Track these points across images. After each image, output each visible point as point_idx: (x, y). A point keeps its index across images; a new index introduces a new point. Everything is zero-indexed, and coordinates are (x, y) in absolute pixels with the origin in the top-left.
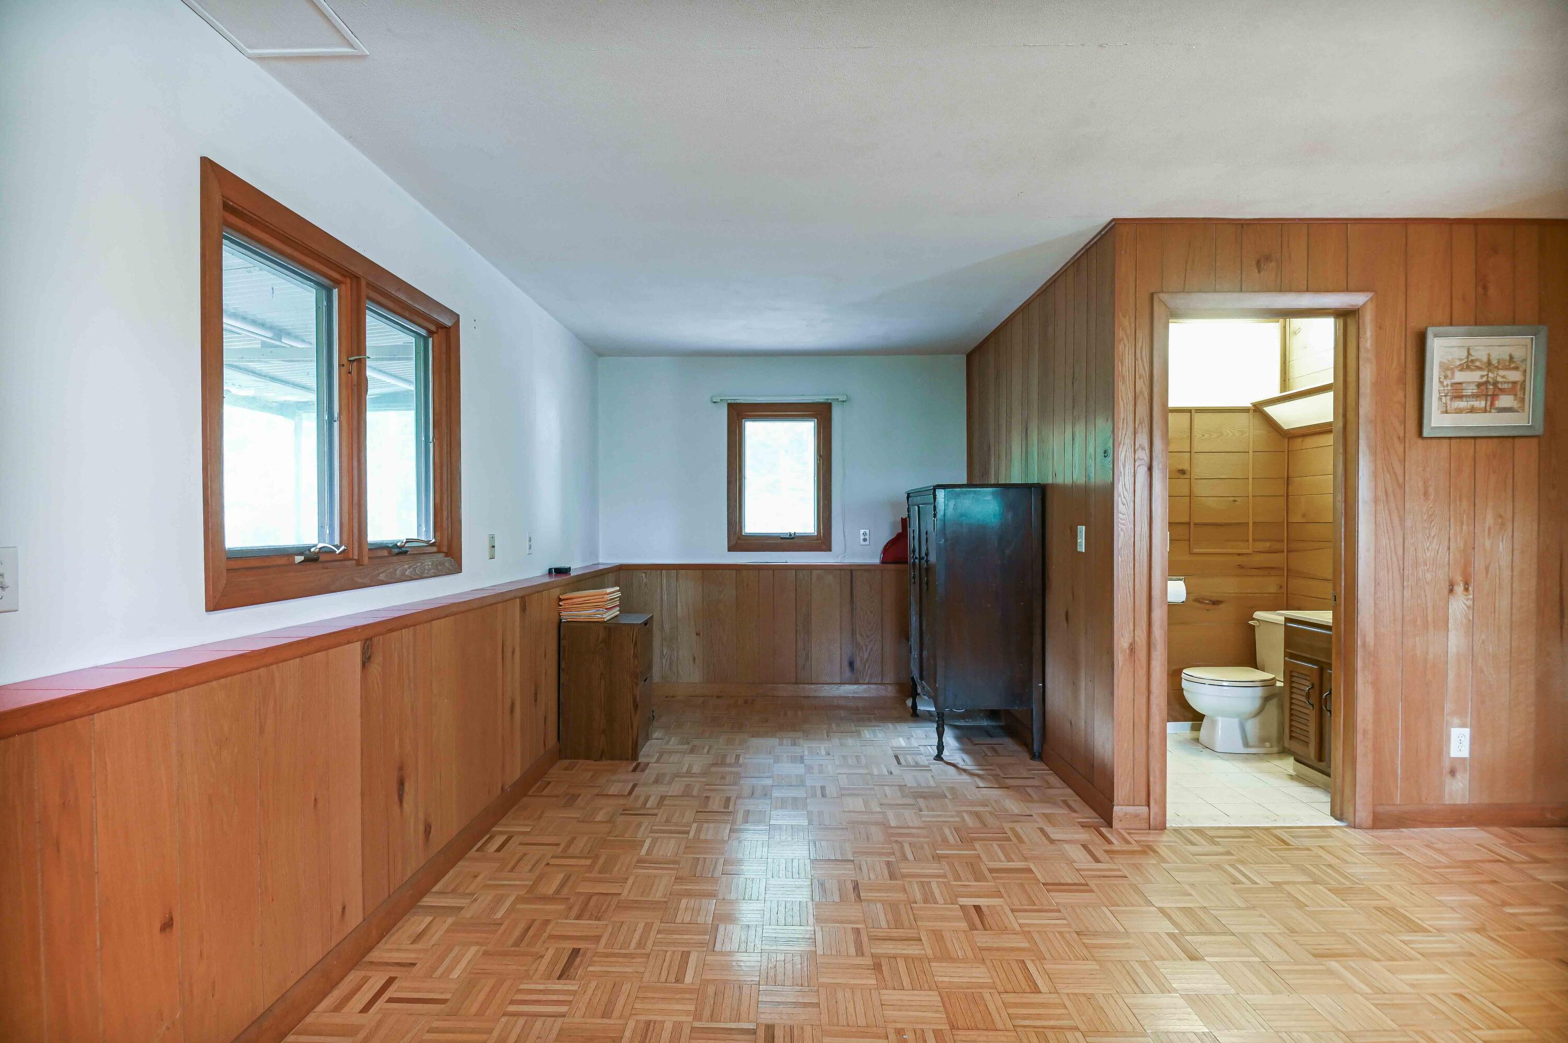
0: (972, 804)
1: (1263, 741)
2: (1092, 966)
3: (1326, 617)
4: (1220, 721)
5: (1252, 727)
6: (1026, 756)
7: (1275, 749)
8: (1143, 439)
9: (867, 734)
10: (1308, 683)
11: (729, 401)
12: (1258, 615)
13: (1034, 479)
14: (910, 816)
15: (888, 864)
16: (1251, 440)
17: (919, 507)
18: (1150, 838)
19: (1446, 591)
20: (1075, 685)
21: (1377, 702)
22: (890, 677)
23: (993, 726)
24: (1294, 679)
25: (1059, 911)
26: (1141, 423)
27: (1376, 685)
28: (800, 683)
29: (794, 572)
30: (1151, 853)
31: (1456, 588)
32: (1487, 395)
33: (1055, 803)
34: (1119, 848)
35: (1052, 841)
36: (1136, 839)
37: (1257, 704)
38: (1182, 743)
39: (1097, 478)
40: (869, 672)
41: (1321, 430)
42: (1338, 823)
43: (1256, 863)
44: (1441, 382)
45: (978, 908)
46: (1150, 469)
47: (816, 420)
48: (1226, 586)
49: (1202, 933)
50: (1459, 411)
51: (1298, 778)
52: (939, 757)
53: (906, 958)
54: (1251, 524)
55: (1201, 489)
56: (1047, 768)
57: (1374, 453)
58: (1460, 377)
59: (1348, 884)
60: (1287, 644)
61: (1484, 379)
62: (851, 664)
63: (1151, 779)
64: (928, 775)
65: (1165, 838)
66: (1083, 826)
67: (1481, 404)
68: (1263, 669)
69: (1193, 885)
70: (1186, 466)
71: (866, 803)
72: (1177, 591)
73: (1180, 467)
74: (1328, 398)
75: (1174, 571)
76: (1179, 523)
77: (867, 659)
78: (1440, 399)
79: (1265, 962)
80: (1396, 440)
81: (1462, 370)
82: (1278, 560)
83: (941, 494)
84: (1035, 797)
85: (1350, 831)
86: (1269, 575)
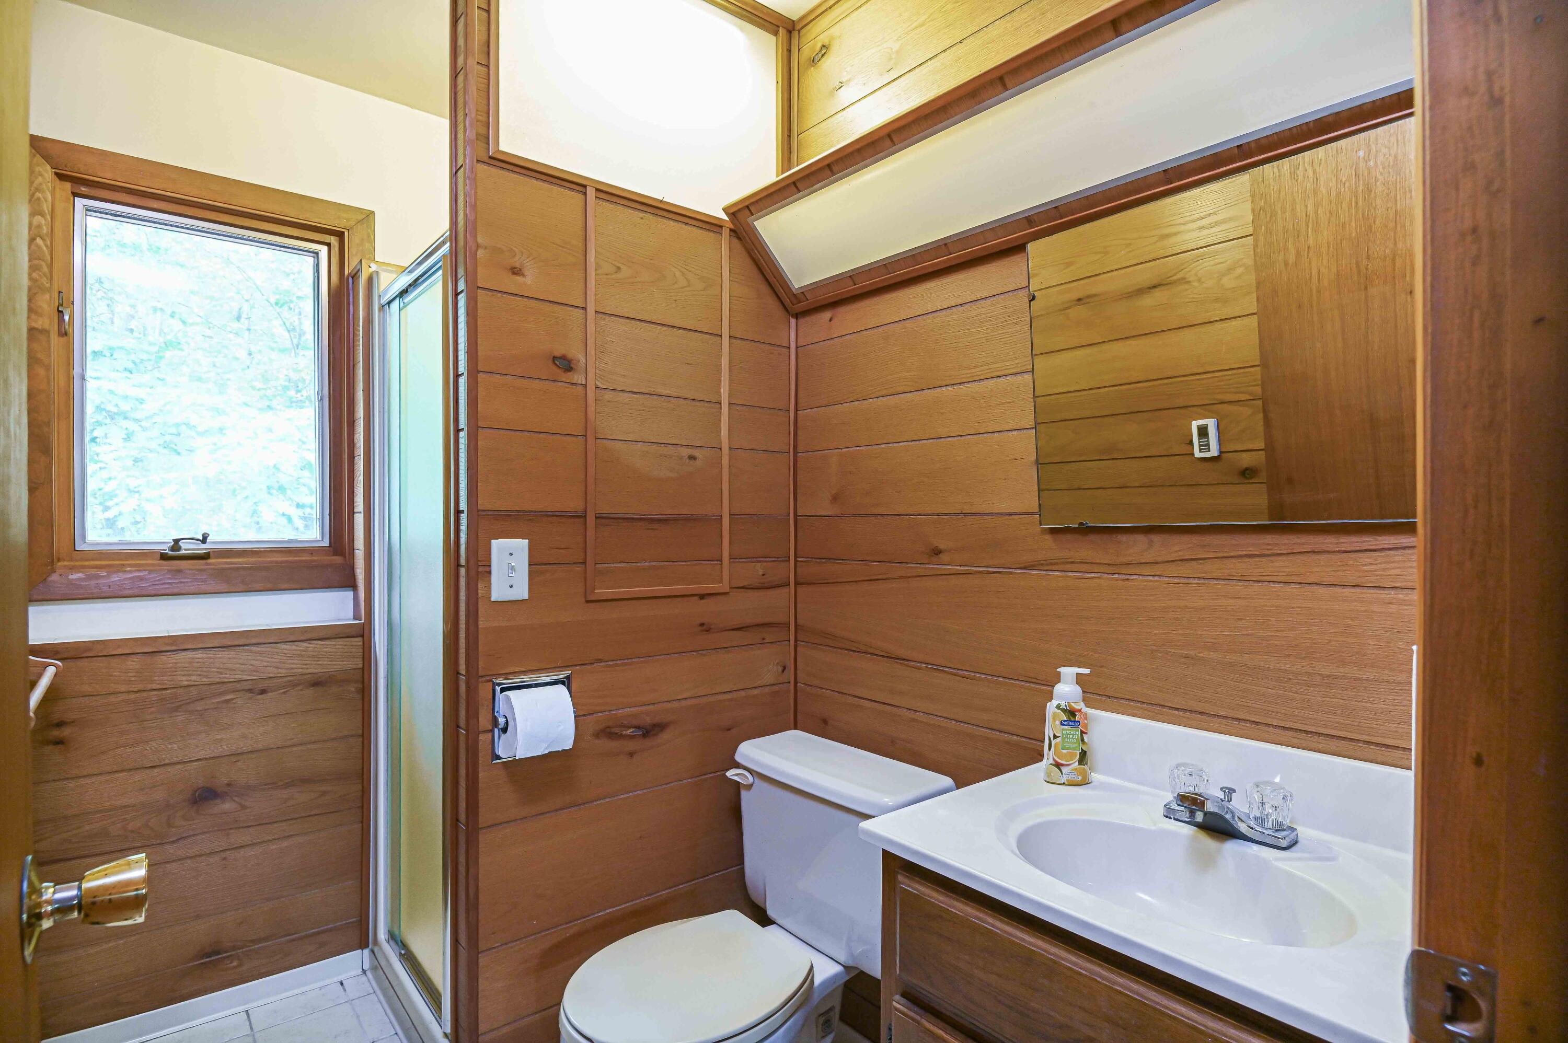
12: (745, 752)
54: (725, 521)
70: (571, 349)
72: (552, 716)
73: (559, 351)
82: (777, 604)
86: (763, 642)
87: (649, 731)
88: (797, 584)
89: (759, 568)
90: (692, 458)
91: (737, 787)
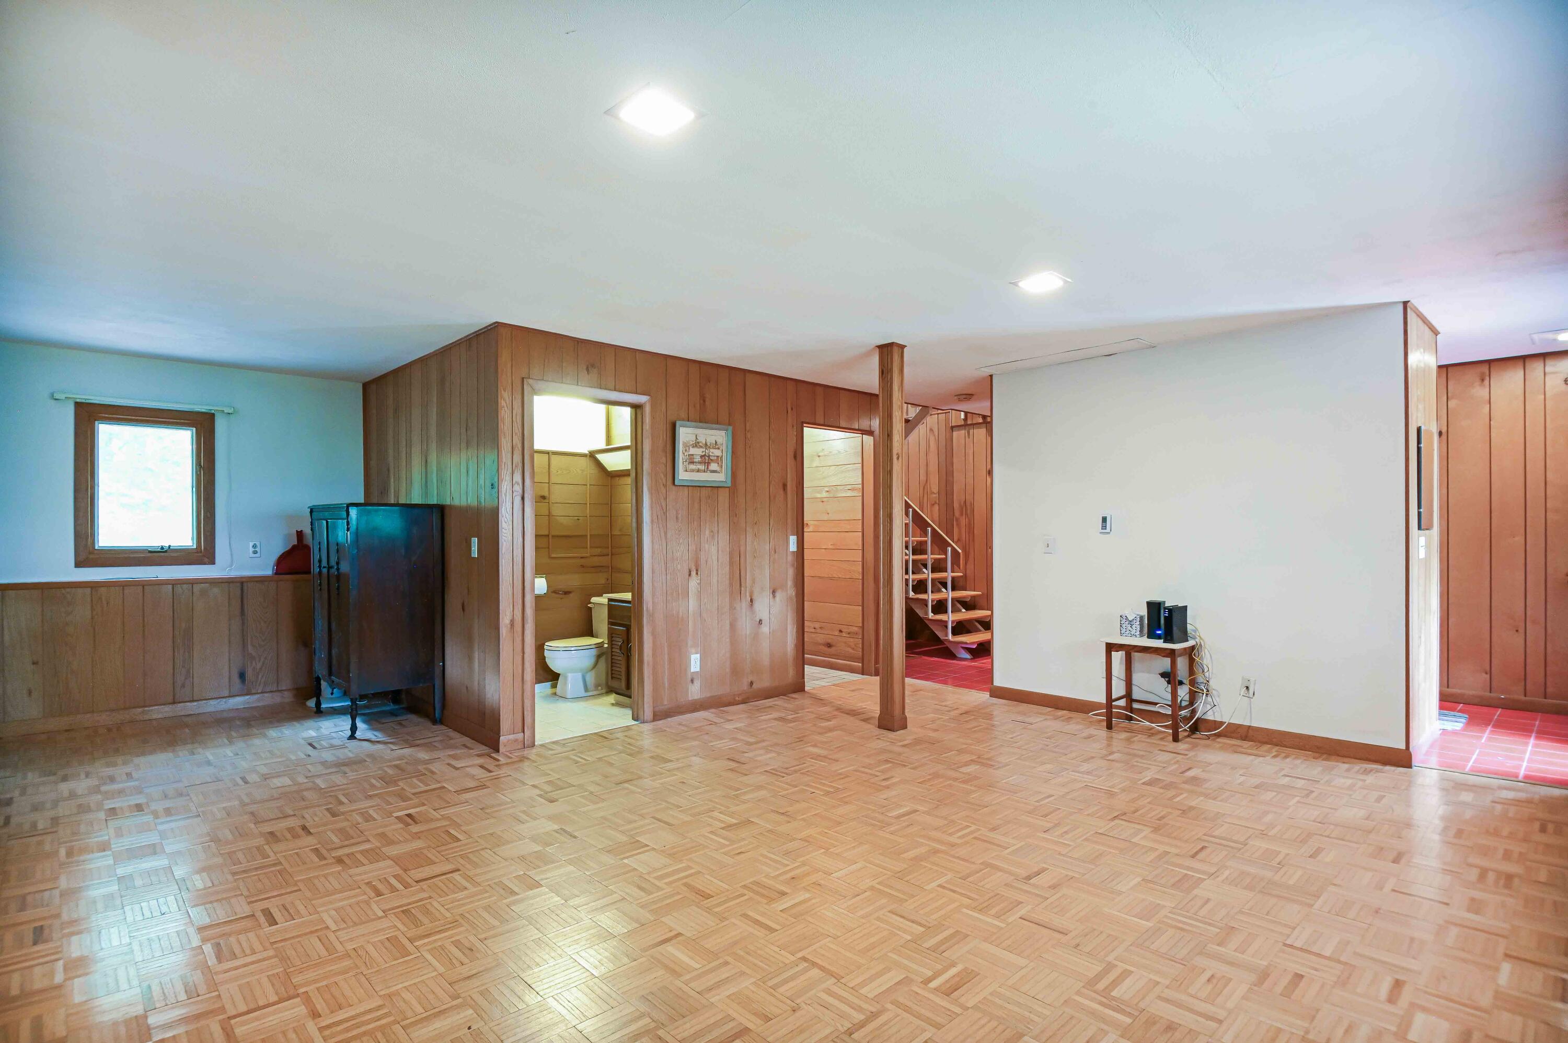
0: (390, 761)
1: (597, 686)
2: (492, 821)
3: (628, 596)
4: (570, 675)
5: (591, 678)
6: (429, 724)
7: (604, 691)
8: (518, 477)
9: (273, 733)
10: (621, 640)
11: (78, 400)
12: (594, 600)
13: (434, 501)
14: (338, 779)
15: (328, 810)
16: (588, 476)
17: (327, 522)
18: (526, 752)
19: (688, 576)
20: (470, 658)
21: (654, 642)
22: (286, 684)
23: (397, 709)
24: (613, 639)
25: (468, 802)
26: (516, 466)
27: (654, 634)
28: (180, 702)
29: (170, 587)
30: (525, 760)
31: (692, 573)
32: (705, 463)
33: (456, 748)
34: (504, 762)
35: (457, 769)
36: (516, 755)
37: (593, 660)
38: (546, 697)
39: (486, 500)
40: (263, 680)
41: (623, 474)
42: (636, 723)
43: (589, 751)
44: (684, 453)
45: (409, 815)
46: (523, 498)
47: (194, 429)
48: (573, 581)
49: (557, 790)
50: (693, 471)
51: (617, 704)
52: (352, 737)
53: (361, 852)
54: (589, 537)
55: (557, 511)
56: (446, 728)
57: (651, 493)
58: (693, 451)
59: (637, 750)
60: (610, 616)
61: (704, 453)
62: (242, 676)
63: (525, 713)
64: (346, 751)
65: (534, 751)
66: (479, 756)
67: (702, 467)
68: (597, 637)
69: (551, 770)
70: (546, 494)
71: (292, 779)
72: (541, 585)
73: (543, 494)
74: (627, 454)
75: (539, 570)
76: (543, 535)
77: (261, 669)
78: (683, 463)
79: (591, 793)
80: (662, 486)
81: (693, 447)
82: (605, 561)
83: (353, 512)
84: (440, 747)
85: (642, 725)
86: (600, 572)
87: (567, 593)
88: (612, 555)
89: (599, 550)
90: (578, 519)
91: (590, 609)
